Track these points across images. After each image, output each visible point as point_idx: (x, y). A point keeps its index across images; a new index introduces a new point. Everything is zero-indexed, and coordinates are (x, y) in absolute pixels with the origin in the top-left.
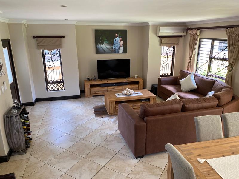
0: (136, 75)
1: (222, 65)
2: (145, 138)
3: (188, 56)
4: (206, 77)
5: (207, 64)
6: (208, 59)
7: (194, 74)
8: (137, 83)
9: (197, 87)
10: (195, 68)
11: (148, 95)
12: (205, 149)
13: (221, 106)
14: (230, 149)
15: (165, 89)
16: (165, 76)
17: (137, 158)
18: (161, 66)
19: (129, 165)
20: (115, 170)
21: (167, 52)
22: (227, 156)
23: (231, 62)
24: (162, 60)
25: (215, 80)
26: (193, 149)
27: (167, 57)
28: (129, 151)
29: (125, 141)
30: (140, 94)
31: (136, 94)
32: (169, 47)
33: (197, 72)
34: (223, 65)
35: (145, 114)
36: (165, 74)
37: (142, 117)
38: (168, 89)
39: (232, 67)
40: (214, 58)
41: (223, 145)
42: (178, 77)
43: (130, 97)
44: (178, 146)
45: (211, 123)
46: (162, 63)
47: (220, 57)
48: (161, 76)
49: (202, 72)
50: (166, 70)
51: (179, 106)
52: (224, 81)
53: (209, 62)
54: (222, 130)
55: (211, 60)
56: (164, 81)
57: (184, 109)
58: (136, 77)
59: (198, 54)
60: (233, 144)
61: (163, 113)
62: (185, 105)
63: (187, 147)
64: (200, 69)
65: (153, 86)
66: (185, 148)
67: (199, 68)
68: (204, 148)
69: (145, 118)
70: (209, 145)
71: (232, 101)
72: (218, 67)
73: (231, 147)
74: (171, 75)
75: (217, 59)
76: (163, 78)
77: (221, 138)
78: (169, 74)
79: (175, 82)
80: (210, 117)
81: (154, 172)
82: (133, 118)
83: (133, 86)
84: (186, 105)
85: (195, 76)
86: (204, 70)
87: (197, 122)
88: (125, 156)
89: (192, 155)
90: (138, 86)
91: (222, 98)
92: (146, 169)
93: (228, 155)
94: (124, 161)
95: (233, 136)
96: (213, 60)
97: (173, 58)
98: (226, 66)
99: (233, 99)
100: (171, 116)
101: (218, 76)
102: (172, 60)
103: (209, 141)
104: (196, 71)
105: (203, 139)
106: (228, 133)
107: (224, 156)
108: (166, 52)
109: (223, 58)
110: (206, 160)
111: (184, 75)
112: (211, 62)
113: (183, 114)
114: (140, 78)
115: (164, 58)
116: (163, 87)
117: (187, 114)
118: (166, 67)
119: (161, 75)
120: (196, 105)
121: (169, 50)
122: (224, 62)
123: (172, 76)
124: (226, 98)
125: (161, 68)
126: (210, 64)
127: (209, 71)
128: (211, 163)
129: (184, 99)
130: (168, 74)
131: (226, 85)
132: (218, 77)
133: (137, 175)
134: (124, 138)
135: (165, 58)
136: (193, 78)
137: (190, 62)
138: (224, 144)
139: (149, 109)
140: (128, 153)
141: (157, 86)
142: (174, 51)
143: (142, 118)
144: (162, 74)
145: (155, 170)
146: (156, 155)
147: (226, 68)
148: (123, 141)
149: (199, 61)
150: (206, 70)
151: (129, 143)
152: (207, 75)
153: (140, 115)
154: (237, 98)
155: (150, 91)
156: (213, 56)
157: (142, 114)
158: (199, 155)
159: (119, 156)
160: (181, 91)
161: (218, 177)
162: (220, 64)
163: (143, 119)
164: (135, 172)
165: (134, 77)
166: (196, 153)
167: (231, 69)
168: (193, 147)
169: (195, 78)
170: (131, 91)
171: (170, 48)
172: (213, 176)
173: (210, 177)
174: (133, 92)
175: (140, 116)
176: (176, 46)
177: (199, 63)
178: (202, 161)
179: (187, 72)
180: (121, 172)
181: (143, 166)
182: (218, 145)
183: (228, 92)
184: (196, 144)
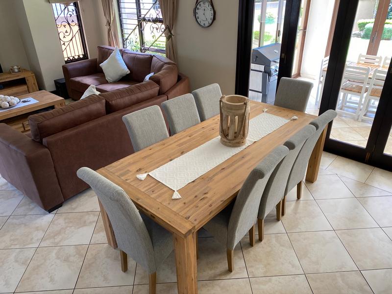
0: (16, 67)
1: (157, 29)
2: (55, 173)
3: (104, 21)
4: (139, 52)
5: (137, 31)
6: (136, 22)
7: (121, 51)
8: (22, 82)
9: (129, 72)
10: (120, 40)
11: (49, 100)
12: (146, 159)
13: (165, 93)
14: (179, 148)
15: (79, 83)
16: (74, 60)
17: (50, 211)
18: (62, 43)
19: (37, 229)
20: (12, 247)
21: (66, 16)
22: (176, 159)
23: (168, 24)
24: (60, 30)
25: (152, 55)
26: (130, 164)
27: (69, 24)
28: (32, 206)
29: (21, 193)
30: (32, 101)
31: (24, 102)
32: (67, 5)
33: (125, 46)
34: (158, 31)
35: (41, 133)
36: (73, 57)
37: (38, 140)
38: (83, 82)
39: (170, 31)
40: (144, 19)
41: (170, 147)
42: (97, 59)
43: (10, 111)
44: (106, 167)
45: (149, 120)
46: (61, 36)
47: (151, 17)
48: (66, 62)
49: (133, 46)
50: (73, 49)
51: (100, 106)
52: (164, 55)
53: (139, 28)
54: (165, 125)
55: (141, 23)
56: (74, 69)
57: (110, 109)
58: (16, 71)
59: (120, 15)
60: (182, 141)
61: (75, 124)
62: (110, 102)
63: (119, 165)
64: (128, 41)
65: (56, 82)
66: (118, 167)
67: (127, 39)
68: (145, 157)
69: (44, 140)
70: (151, 152)
71: (178, 83)
72: (153, 34)
73: (180, 145)
74: (85, 56)
75: (149, 21)
76: (71, 65)
77: (167, 138)
78: (81, 56)
79: (94, 69)
80: (144, 110)
81: (85, 222)
82: (19, 147)
83: (15, 90)
84: (112, 101)
85: (123, 53)
86: (134, 42)
87: (128, 122)
88: (27, 217)
89: (128, 173)
90: (28, 87)
91: (162, 80)
92: (71, 222)
93: (177, 157)
94: (25, 225)
95: (181, 130)
96: (144, 23)
97: (79, 26)
98: (163, 30)
99: (180, 80)
100: (91, 124)
101: (156, 48)
102: (80, 29)
103: (151, 147)
104: (124, 44)
105: (142, 146)
106: (175, 128)
107: (171, 160)
108: (62, 15)
109: (157, 18)
110: (149, 173)
111: (105, 54)
112: (141, 27)
113: (110, 117)
114: (25, 70)
115: (62, 26)
116: (75, 81)
117: (116, 115)
118: (71, 43)
119: (66, 59)
120: (127, 98)
121: (68, 10)
122: (159, 24)
123: (88, 58)
124: (168, 81)
125: (63, 47)
126: (141, 31)
127: (142, 42)
128: (155, 175)
129: (106, 93)
130: (79, 56)
131: (168, 61)
132: (157, 51)
133: (56, 237)
134: (16, 187)
135: (65, 26)
136: (119, 57)
137: (109, 30)
138: (171, 144)
139: (47, 123)
140: (32, 209)
141: (65, 82)
142: (79, 12)
143: (38, 142)
144: (69, 58)
145: (87, 217)
146: (84, 195)
147: (164, 35)
148: (17, 192)
149: (125, 26)
150: (137, 40)
151: (27, 193)
152: (141, 49)
153: (33, 138)
154: (183, 78)
155: (53, 92)
156: (142, 16)
157: (36, 136)
158: (139, 171)
159: (15, 221)
160: (107, 82)
161: (165, 189)
162: (155, 29)
163: (41, 143)
164: (52, 235)
165: (12, 71)
166: (134, 168)
167: (169, 34)
168: (129, 161)
169: (122, 57)
170: (9, 98)
171: (69, 7)
172: (159, 191)
173: (156, 193)
174: (15, 100)
175: (33, 140)
176: (78, 2)
177: (125, 31)
178: (142, 176)
179: (109, 47)
180: (25, 245)
181: (65, 219)
182: (163, 148)
183: (170, 70)
184: (134, 156)
